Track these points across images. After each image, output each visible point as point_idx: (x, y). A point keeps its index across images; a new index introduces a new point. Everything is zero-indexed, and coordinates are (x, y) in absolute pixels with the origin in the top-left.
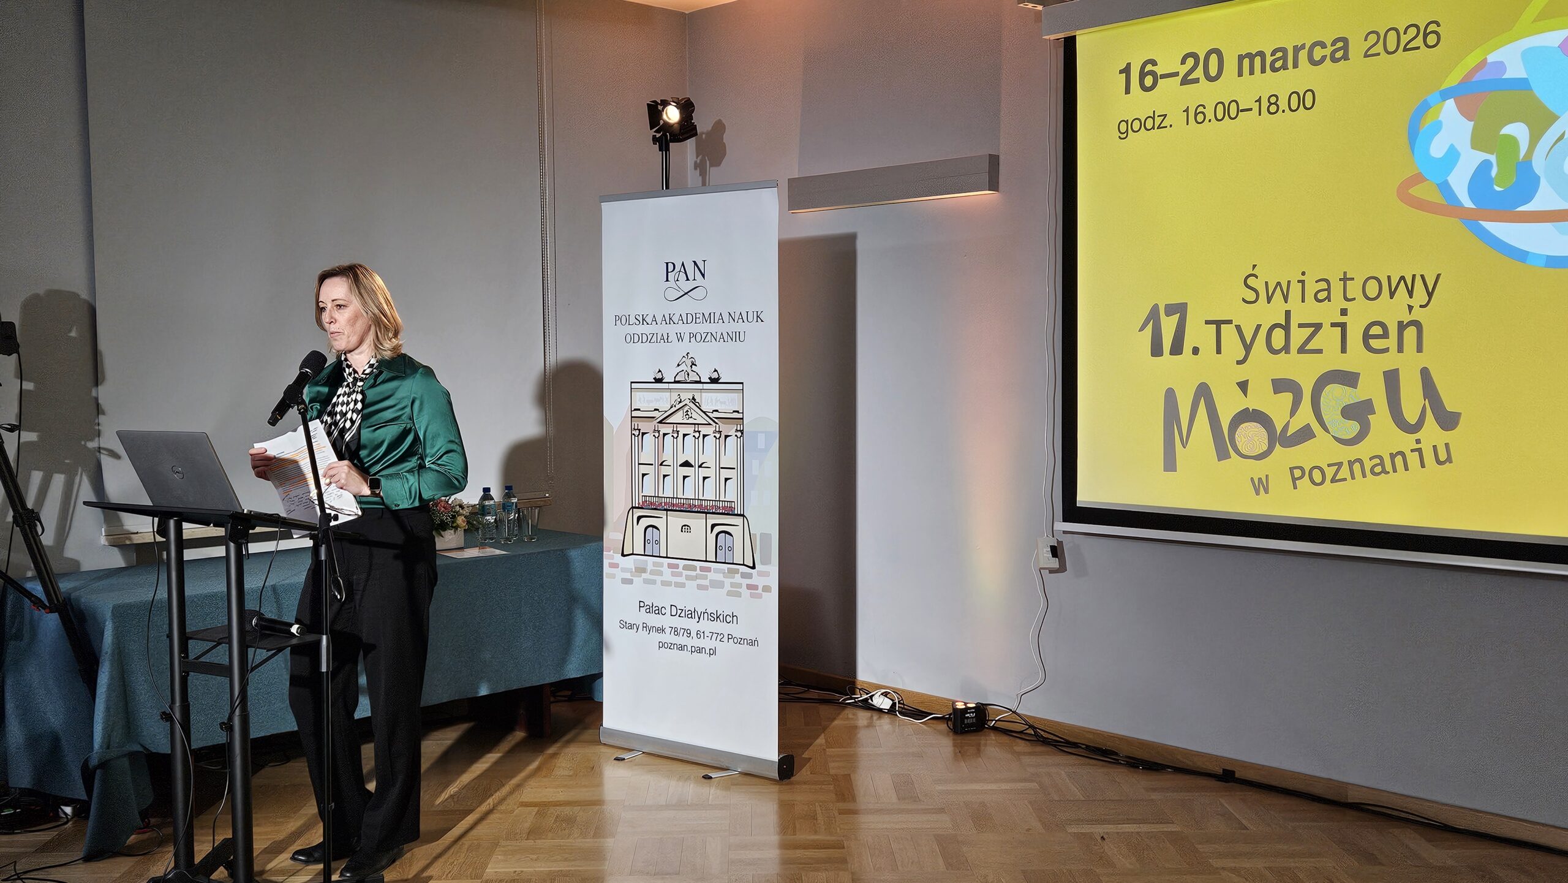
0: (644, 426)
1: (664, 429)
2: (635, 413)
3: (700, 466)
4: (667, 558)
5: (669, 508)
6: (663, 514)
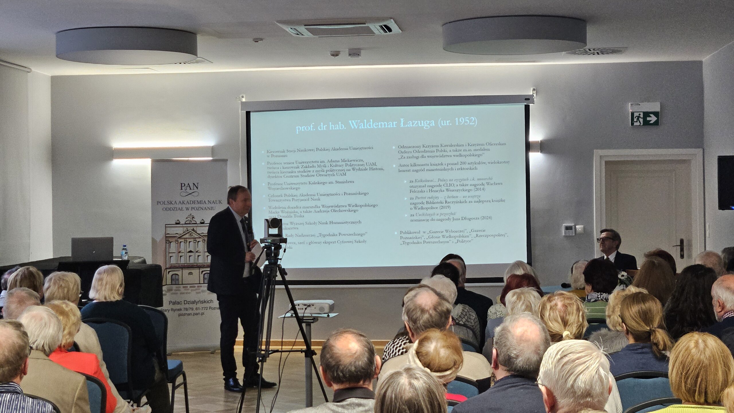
0: (170, 240)
1: (180, 240)
2: (167, 235)
3: (197, 252)
4: (182, 284)
5: (183, 267)
6: (180, 270)
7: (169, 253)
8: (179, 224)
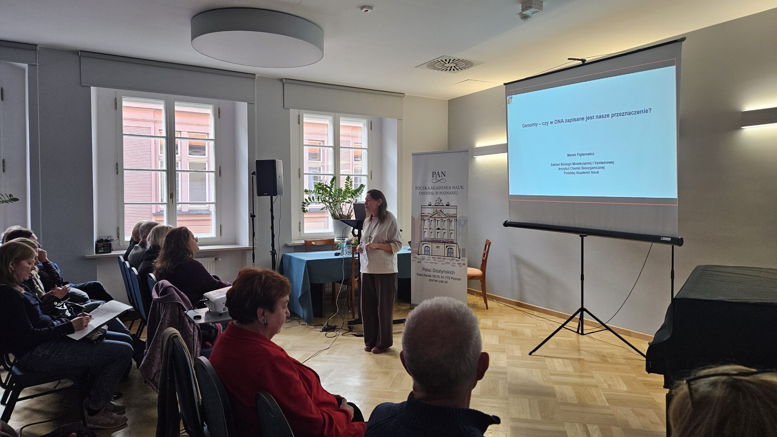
0: (425, 218)
1: (431, 219)
2: (422, 215)
3: (443, 229)
4: (432, 255)
5: (433, 241)
6: (431, 243)
7: (423, 229)
8: (430, 205)
